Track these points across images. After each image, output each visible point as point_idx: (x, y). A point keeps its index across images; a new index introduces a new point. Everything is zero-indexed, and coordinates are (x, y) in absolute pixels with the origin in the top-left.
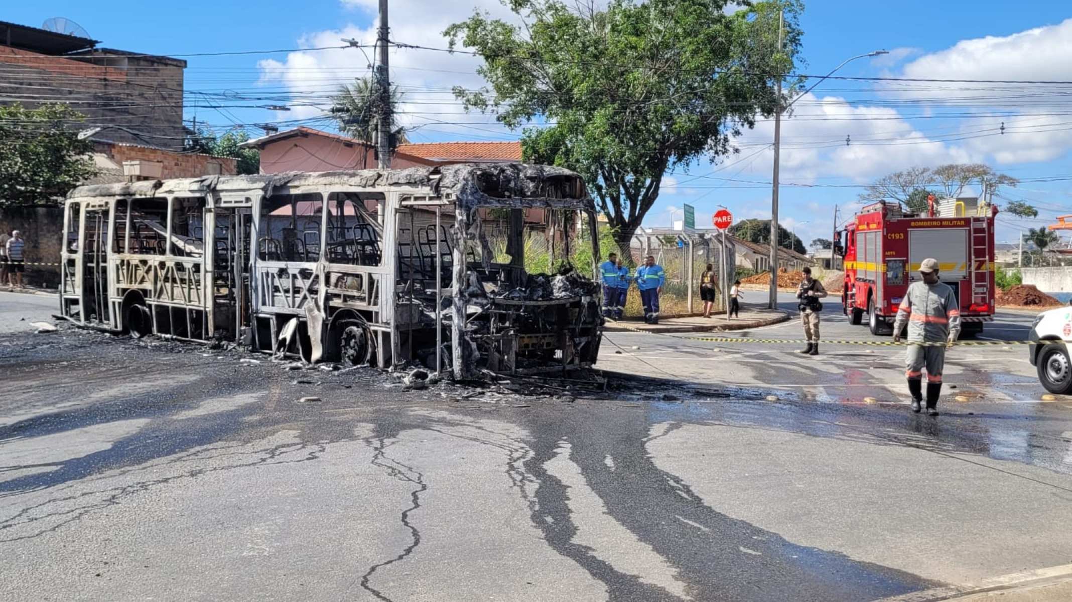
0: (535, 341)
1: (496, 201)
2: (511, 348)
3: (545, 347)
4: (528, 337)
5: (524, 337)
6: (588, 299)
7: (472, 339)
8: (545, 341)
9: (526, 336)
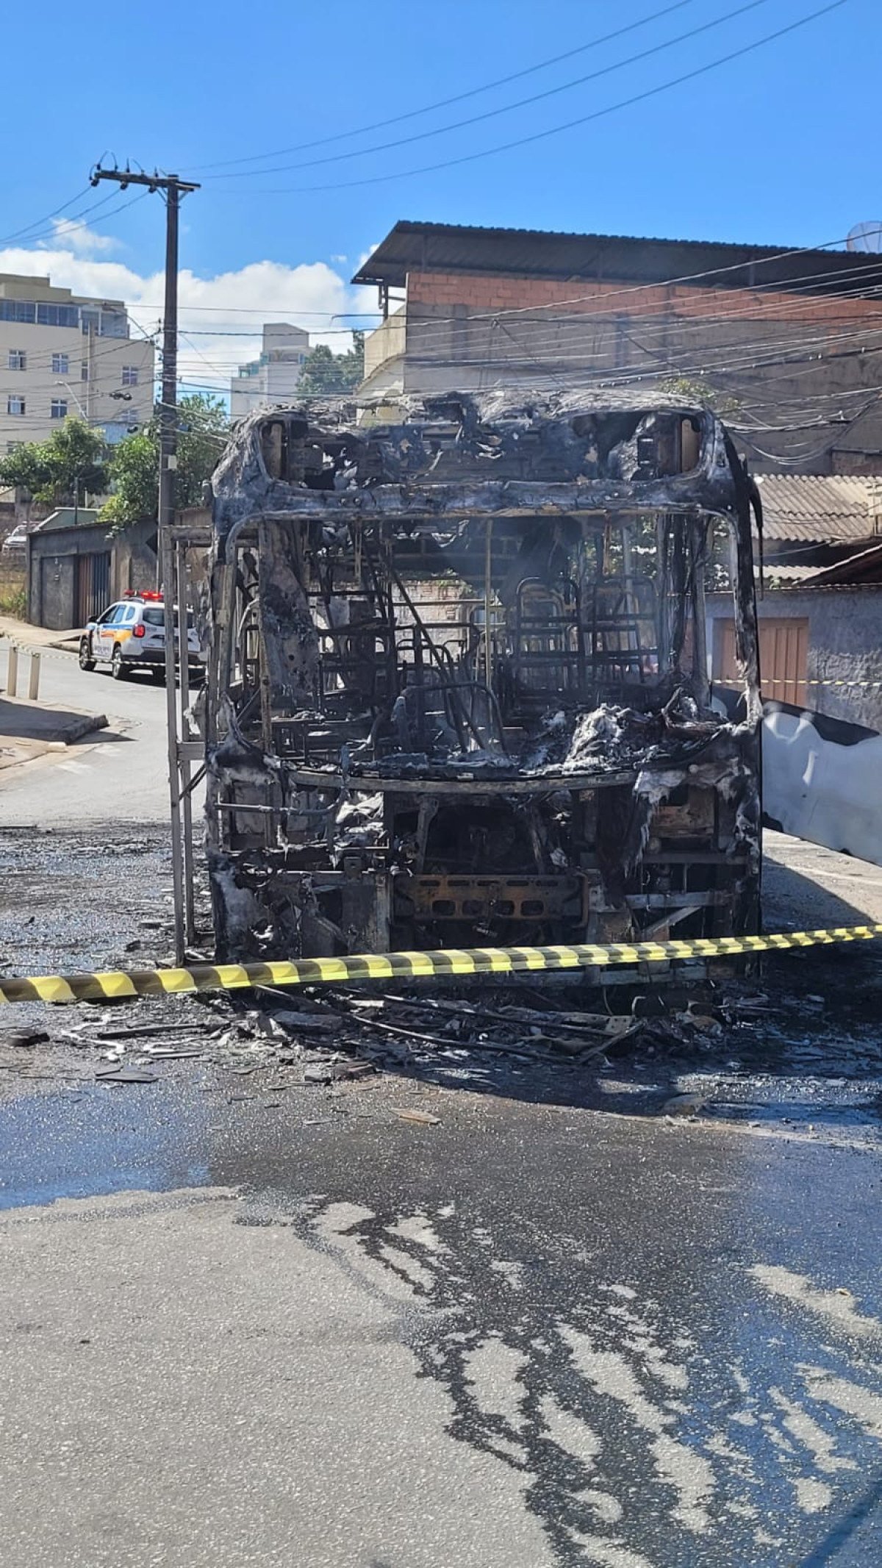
0: (476, 894)
1: (315, 499)
2: (370, 909)
3: (517, 914)
4: (451, 883)
5: (437, 884)
6: (672, 779)
7: (239, 882)
8: (517, 895)
9: (444, 879)
